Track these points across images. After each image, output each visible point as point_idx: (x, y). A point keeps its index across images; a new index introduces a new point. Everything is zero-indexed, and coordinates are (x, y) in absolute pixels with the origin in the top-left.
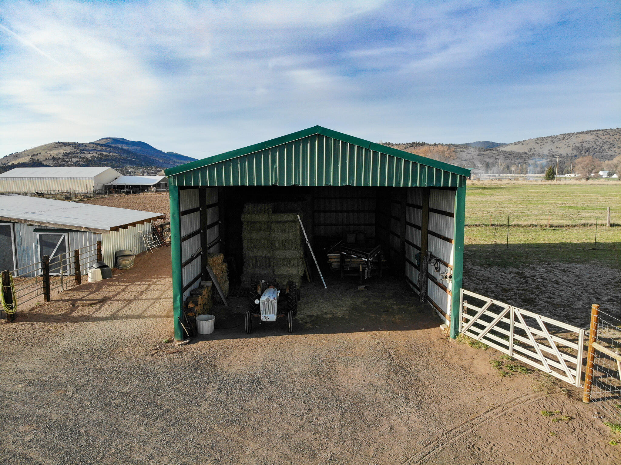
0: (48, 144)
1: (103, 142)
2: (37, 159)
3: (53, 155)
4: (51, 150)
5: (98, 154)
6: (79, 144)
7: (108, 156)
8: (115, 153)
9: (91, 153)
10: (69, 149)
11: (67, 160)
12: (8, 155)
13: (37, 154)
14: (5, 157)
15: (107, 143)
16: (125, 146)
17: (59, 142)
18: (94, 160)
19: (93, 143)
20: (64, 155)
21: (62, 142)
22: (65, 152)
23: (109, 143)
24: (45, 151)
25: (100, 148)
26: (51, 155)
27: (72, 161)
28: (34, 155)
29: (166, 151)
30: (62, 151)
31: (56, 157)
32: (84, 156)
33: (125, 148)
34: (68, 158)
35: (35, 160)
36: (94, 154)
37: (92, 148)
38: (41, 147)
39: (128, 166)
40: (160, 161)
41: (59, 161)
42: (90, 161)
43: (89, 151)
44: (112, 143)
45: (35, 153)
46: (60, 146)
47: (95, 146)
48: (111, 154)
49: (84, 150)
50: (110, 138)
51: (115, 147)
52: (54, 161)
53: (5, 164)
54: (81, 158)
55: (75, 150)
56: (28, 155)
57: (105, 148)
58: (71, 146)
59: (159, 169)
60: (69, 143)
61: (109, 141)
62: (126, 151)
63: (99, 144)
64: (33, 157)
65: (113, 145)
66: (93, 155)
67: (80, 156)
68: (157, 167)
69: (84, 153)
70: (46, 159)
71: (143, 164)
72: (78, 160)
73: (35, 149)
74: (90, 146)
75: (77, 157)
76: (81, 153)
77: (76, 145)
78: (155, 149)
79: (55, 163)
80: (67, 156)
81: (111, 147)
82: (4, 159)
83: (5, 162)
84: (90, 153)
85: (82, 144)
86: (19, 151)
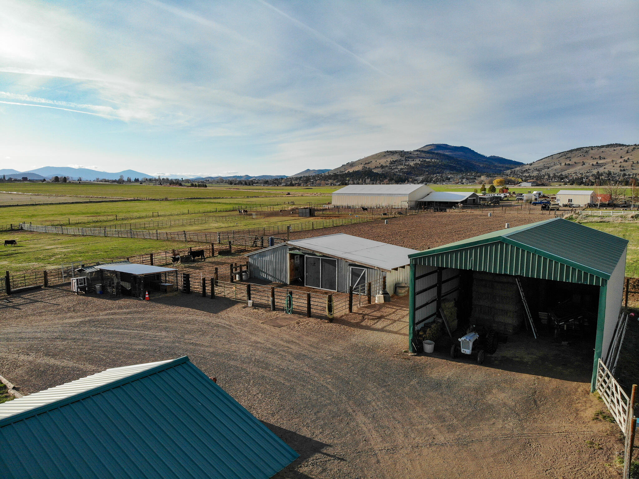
0: (378, 153)
1: (426, 149)
2: (368, 167)
3: (381, 164)
4: (380, 159)
5: (421, 161)
6: (405, 152)
7: (430, 162)
8: (437, 159)
9: (415, 160)
10: (396, 158)
11: (393, 168)
12: (345, 164)
13: (369, 163)
14: (343, 165)
15: (430, 150)
16: (447, 152)
17: (387, 151)
18: (416, 167)
19: (417, 151)
20: (391, 163)
21: (390, 151)
22: (392, 160)
23: (432, 149)
24: (375, 160)
25: (423, 155)
26: (380, 163)
27: (397, 168)
28: (366, 164)
29: (488, 155)
30: (390, 159)
31: (384, 165)
32: (408, 164)
33: (447, 153)
34: (394, 166)
35: (367, 168)
36: (418, 161)
37: (416, 156)
38: (373, 156)
39: (448, 172)
40: (481, 165)
41: (387, 168)
42: (413, 168)
43: (413, 159)
44: (435, 150)
45: (367, 162)
46: (388, 155)
47: (419, 153)
48: (433, 160)
49: (408, 158)
50: (433, 145)
51: (437, 154)
52: (382, 169)
53: (342, 172)
54: (405, 165)
55: (401, 158)
56: (361, 164)
57: (428, 155)
58: (398, 154)
59: (479, 174)
60: (396, 151)
61: (432, 148)
62: (448, 157)
63: (422, 151)
64: (365, 166)
65: (436, 152)
66: (416, 162)
67: (405, 164)
68: (477, 173)
69: (409, 160)
70: (376, 167)
71: (463, 169)
72: (403, 167)
73: (368, 158)
74: (414, 153)
75: (402, 164)
76: (406, 160)
77: (402, 153)
78: (477, 153)
79: (383, 171)
80: (393, 164)
81: (434, 153)
82: (342, 168)
83: (342, 170)
84: (413, 161)
85: (408, 152)
86: (354, 160)
